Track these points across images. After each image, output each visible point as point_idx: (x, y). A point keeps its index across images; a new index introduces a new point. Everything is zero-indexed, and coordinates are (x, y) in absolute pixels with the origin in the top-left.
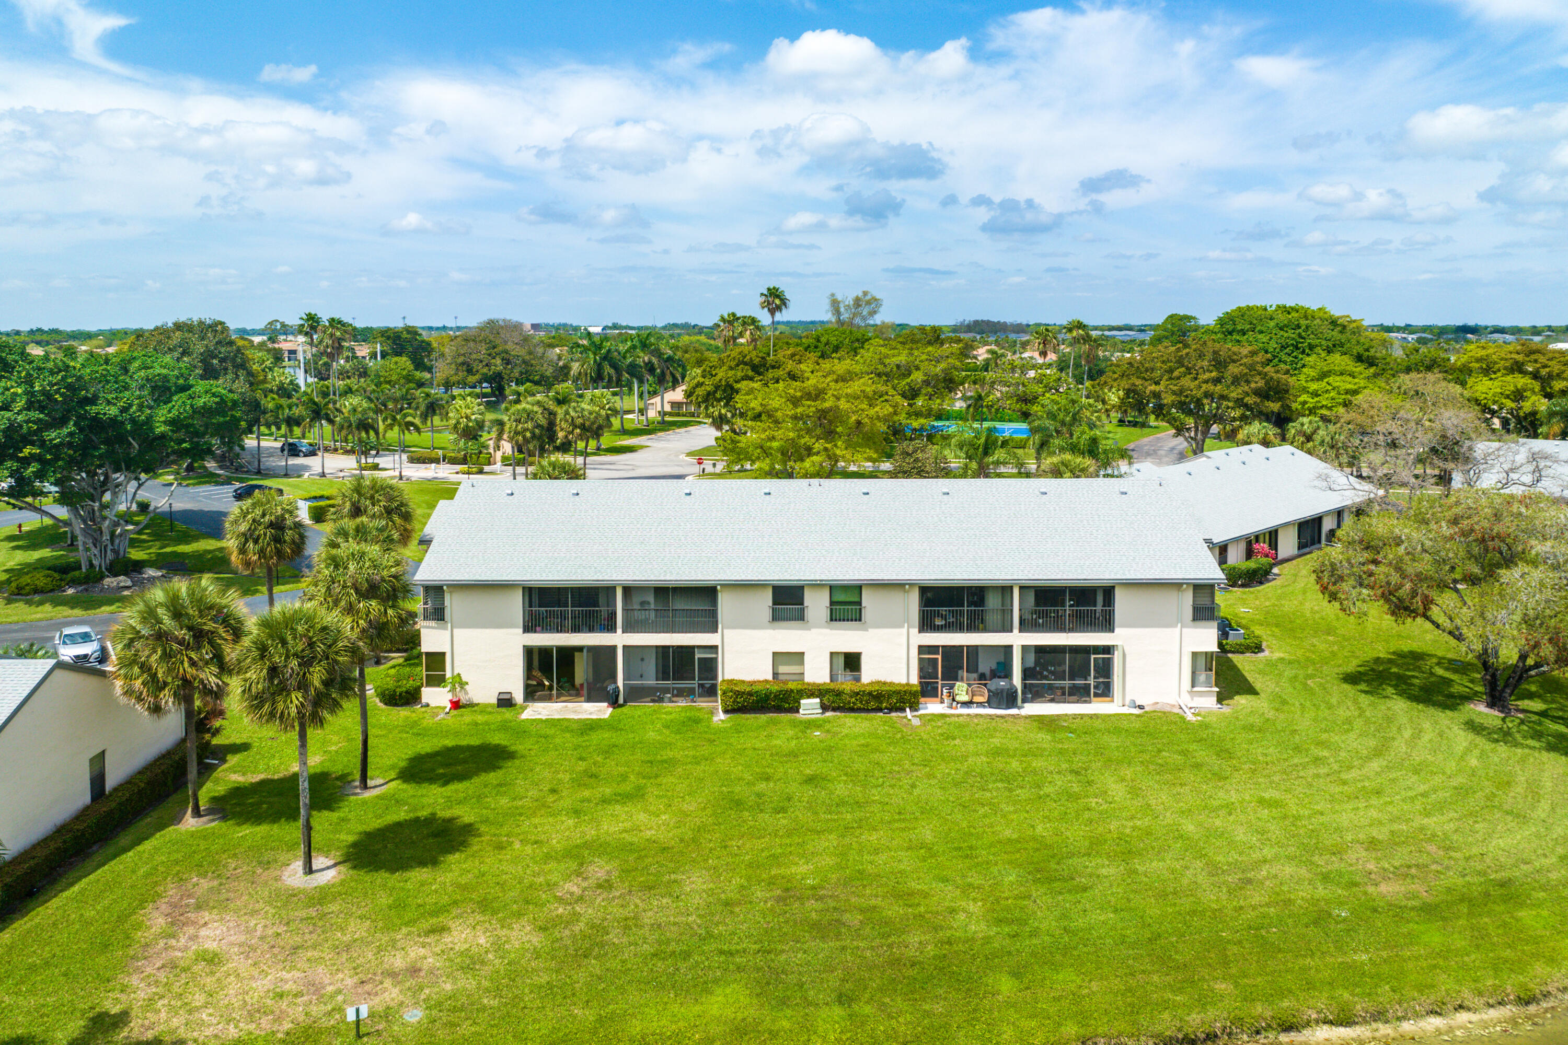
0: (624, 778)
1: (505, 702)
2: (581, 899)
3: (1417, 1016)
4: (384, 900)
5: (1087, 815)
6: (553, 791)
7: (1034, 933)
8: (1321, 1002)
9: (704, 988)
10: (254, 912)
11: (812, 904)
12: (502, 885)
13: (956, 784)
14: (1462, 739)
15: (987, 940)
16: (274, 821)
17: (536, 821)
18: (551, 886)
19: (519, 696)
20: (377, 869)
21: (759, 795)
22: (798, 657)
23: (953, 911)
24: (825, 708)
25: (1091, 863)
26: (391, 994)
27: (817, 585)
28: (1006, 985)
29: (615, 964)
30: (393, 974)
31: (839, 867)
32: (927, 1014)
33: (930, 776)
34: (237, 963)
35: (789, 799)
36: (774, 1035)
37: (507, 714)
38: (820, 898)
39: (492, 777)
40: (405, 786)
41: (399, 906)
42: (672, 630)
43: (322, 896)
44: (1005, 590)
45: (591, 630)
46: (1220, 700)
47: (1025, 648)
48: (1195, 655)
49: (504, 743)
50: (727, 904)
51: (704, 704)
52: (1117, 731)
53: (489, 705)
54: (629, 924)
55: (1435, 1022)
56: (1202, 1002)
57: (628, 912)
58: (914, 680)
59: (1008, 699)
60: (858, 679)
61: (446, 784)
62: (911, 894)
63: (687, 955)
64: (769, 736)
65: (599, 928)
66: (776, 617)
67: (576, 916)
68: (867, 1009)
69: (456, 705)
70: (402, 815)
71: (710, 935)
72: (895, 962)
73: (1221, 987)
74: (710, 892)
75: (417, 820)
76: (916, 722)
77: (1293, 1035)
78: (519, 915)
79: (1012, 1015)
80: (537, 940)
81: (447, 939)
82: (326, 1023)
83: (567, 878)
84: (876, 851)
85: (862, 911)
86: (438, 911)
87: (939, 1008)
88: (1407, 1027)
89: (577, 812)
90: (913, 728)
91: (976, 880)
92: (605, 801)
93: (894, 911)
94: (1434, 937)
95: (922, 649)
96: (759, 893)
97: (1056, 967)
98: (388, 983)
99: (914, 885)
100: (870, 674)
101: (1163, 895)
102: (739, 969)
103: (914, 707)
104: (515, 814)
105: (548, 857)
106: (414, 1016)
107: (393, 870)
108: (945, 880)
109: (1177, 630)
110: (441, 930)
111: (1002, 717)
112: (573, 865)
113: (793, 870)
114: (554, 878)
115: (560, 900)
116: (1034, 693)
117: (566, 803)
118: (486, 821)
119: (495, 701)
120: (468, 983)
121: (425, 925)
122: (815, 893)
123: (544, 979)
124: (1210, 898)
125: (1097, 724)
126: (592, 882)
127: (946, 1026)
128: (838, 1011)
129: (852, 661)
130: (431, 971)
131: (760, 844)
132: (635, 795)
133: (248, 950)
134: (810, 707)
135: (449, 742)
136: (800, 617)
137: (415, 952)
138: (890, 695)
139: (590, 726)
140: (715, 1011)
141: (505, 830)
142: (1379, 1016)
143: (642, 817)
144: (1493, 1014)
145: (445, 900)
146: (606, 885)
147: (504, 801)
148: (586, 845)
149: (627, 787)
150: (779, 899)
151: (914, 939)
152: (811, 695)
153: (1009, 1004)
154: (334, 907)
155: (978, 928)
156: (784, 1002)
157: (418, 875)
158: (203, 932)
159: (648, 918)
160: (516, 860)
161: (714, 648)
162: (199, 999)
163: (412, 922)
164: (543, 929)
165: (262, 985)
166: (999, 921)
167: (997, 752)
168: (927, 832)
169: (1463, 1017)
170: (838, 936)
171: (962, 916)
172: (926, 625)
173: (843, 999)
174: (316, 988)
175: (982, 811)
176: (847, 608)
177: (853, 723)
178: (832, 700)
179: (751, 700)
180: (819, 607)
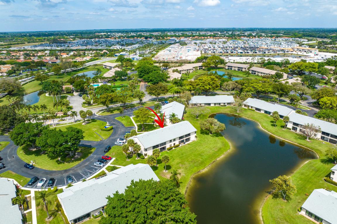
11: (193, 162)
13: (190, 151)
16: (157, 170)
22: (172, 145)
27: (172, 139)
29: (189, 169)
31: (191, 159)
35: (183, 156)
42: (163, 146)
43: (169, 172)
44: (184, 136)
45: (157, 148)
47: (185, 139)
51: (165, 150)
58: (179, 144)
64: (174, 152)
65: (185, 167)
66: (170, 142)
71: (191, 165)
74: (188, 163)
77: (217, 160)
78: (181, 168)
93: (197, 160)
95: (179, 141)
96: (190, 162)
102: (194, 166)
105: (177, 165)
107: (170, 169)
109: (194, 135)
111: (185, 145)
112: (179, 165)
116: (186, 142)
120: (184, 172)
129: (175, 144)
134: (173, 148)
138: (178, 146)
145: (176, 169)
148: (177, 163)
158: (168, 176)
160: (175, 166)
161: (166, 146)
164: (183, 168)
167: (189, 148)
172: (179, 139)
173: (200, 166)
176: (174, 140)
177: (178, 149)
178: (175, 147)
179: (170, 149)
180: (172, 141)
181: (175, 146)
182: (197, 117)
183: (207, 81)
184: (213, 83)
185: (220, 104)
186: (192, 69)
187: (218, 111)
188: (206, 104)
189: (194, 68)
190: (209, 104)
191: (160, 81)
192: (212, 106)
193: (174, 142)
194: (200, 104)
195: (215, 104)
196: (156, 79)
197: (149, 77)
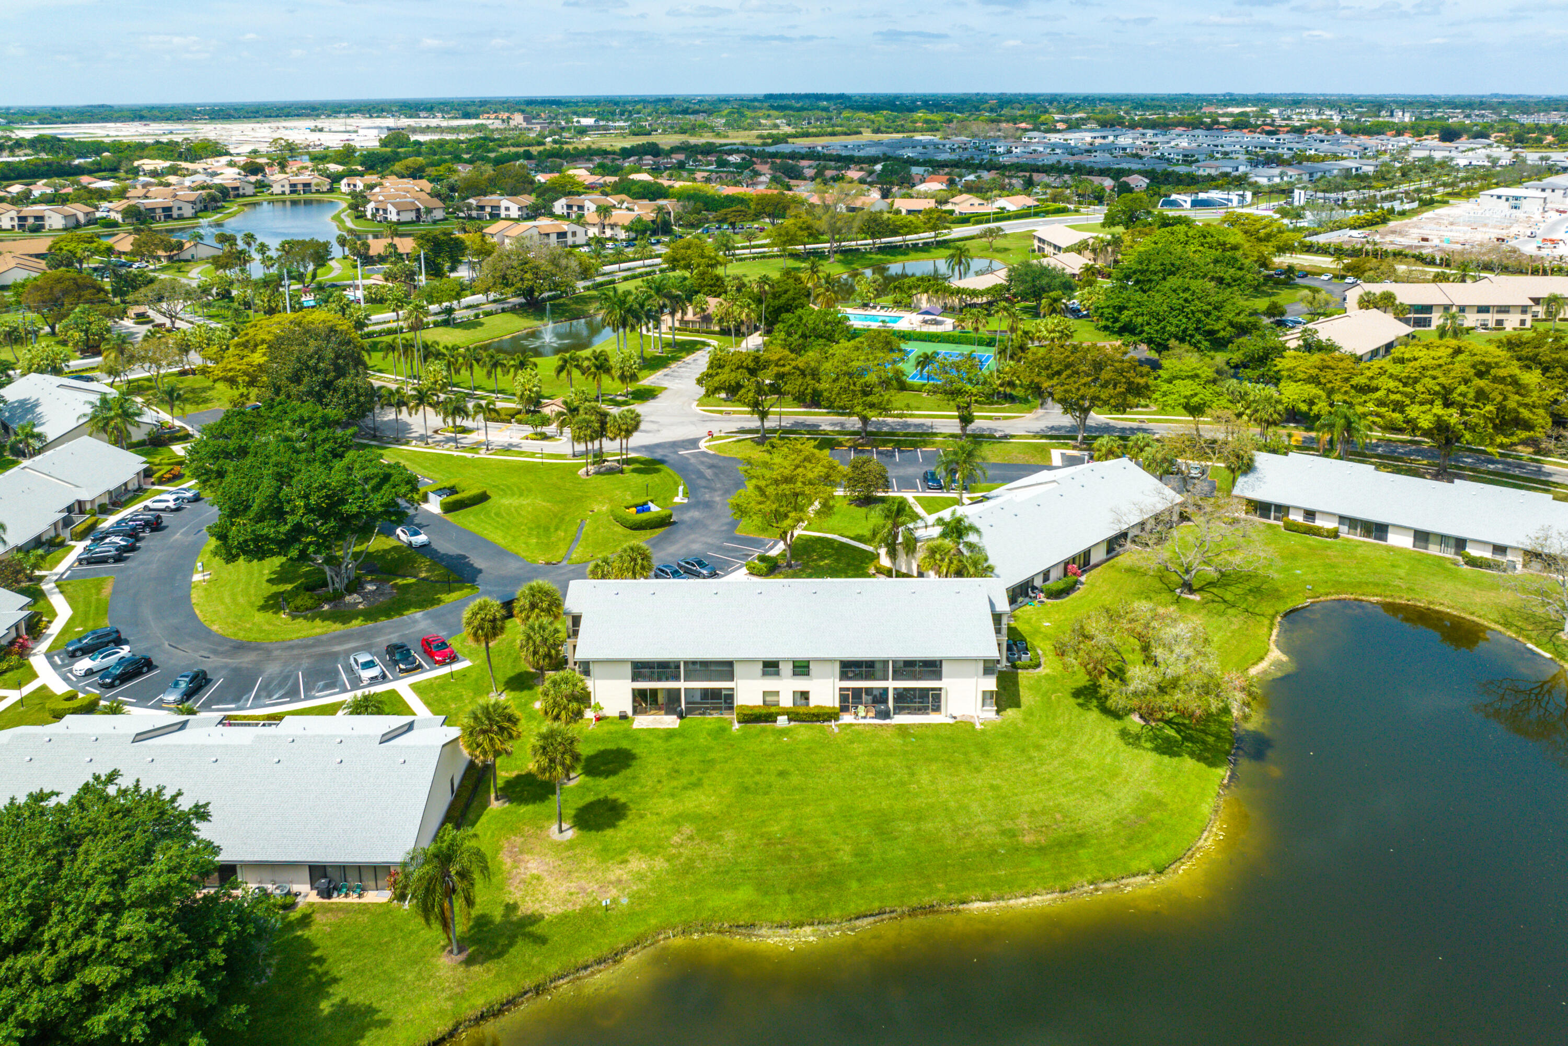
0: (691, 773)
1: (623, 717)
2: (681, 845)
3: (1016, 897)
4: (599, 847)
5: (907, 795)
6: (659, 782)
7: (870, 861)
8: (978, 893)
9: (734, 887)
10: (546, 855)
11: (779, 847)
12: (647, 839)
13: (850, 776)
14: (1113, 739)
15: (850, 865)
16: (534, 802)
17: (655, 801)
18: (668, 838)
19: (630, 713)
20: (590, 830)
21: (757, 784)
22: (777, 693)
23: (838, 850)
24: (790, 720)
25: (901, 824)
26: (614, 892)
27: (786, 660)
28: (854, 885)
29: (699, 877)
30: (612, 883)
31: (792, 827)
32: (822, 898)
33: (838, 771)
34: (547, 880)
35: (770, 786)
36: (763, 907)
37: (625, 724)
38: (783, 844)
39: (628, 772)
40: (587, 779)
41: (605, 850)
42: (710, 680)
43: (570, 846)
44: (885, 662)
45: (667, 679)
46: (998, 712)
47: (895, 689)
48: (984, 692)
49: (628, 747)
50: (743, 847)
51: (727, 716)
52: (937, 737)
53: (615, 718)
54: (703, 857)
55: (1024, 900)
56: (931, 893)
57: (701, 852)
58: (837, 705)
59: (886, 715)
60: (808, 704)
61: (607, 777)
62: (821, 841)
63: (727, 872)
64: (761, 742)
65: (691, 860)
66: (765, 674)
67: (681, 854)
68: (799, 896)
69: (598, 719)
70: (591, 798)
71: (737, 863)
72: (811, 875)
73: (940, 886)
74: (736, 841)
75: (599, 800)
76: (836, 730)
77: (965, 906)
78: (657, 854)
79: (855, 898)
80: (666, 865)
81: (629, 866)
82: (592, 905)
83: (674, 834)
84: (808, 818)
85: (800, 850)
86: (623, 852)
87: (826, 896)
88: (1012, 902)
89: (673, 795)
90: (835, 735)
91: (850, 834)
92: (685, 788)
93: (813, 850)
94: (1036, 863)
95: (841, 689)
96: (757, 841)
97: (875, 877)
98: (611, 887)
99: (823, 837)
100: (814, 702)
101: (929, 842)
102: (749, 878)
103: (836, 719)
104: (644, 796)
105: (664, 823)
106: (625, 901)
107: (598, 831)
108: (836, 834)
109: (974, 680)
110: (625, 861)
111: (881, 725)
112: (675, 826)
113: (772, 829)
114: (668, 834)
115: (673, 845)
116: (899, 710)
117: (666, 789)
118: (631, 801)
119: (617, 715)
120: (642, 886)
121: (619, 858)
122: (781, 841)
123: (672, 884)
124: (949, 842)
125: (929, 732)
126: (684, 837)
127: (828, 903)
128: (788, 897)
129: (805, 695)
130: (627, 881)
131: (757, 814)
132: (697, 784)
133: (551, 874)
134: (782, 721)
135: (601, 747)
136: (777, 674)
137: (618, 872)
138: (824, 714)
139: (670, 735)
140: (740, 897)
141: (642, 806)
142: (1001, 898)
143: (703, 797)
144: (1049, 896)
145: (624, 846)
146: (691, 838)
147: (637, 788)
148: (680, 815)
149: (693, 779)
150: (766, 845)
151: (820, 864)
152: (783, 714)
153: (856, 894)
154: (578, 851)
155: (847, 858)
156: (766, 893)
157: (609, 832)
158: (529, 865)
159: (711, 855)
160: (650, 825)
161: (732, 689)
162: (541, 897)
163: (612, 858)
164: (668, 860)
165: (563, 890)
166: (856, 855)
167: (874, 753)
168: (832, 806)
169: (1036, 898)
170: (789, 863)
171: (841, 853)
172: (844, 676)
173: (790, 892)
174: (583, 890)
175: (859, 793)
176: (802, 668)
177: (804, 731)
178: (794, 716)
179: (752, 718)
180: (786, 669)
181: (802, 710)
182: (1188, 587)
183: (1434, 378)
184: (1481, 395)
185: (1460, 544)
186: (1524, 310)
187: (1410, 589)
188: (1352, 523)
189: (1536, 301)
190: (1378, 530)
191: (1182, 340)
192: (1391, 549)
193: (801, 684)
194: (1310, 514)
195: (1422, 537)
196: (1159, 321)
197: (1121, 309)
